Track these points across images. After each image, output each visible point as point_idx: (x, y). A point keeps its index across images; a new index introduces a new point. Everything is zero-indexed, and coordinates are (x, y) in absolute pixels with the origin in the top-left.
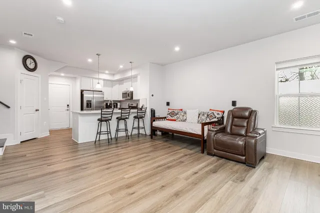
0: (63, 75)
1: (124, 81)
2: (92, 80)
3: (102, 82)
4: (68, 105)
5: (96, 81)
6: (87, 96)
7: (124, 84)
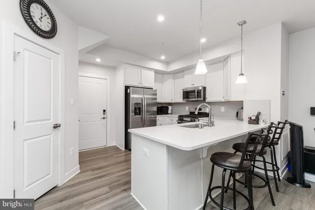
0: (98, 60)
1: (186, 72)
2: (140, 71)
3: (152, 74)
4: (104, 111)
5: (145, 72)
6: (134, 97)
7: (185, 76)
